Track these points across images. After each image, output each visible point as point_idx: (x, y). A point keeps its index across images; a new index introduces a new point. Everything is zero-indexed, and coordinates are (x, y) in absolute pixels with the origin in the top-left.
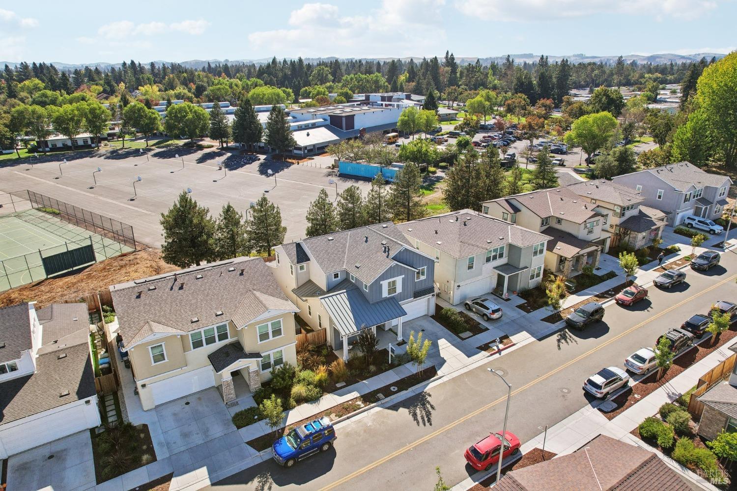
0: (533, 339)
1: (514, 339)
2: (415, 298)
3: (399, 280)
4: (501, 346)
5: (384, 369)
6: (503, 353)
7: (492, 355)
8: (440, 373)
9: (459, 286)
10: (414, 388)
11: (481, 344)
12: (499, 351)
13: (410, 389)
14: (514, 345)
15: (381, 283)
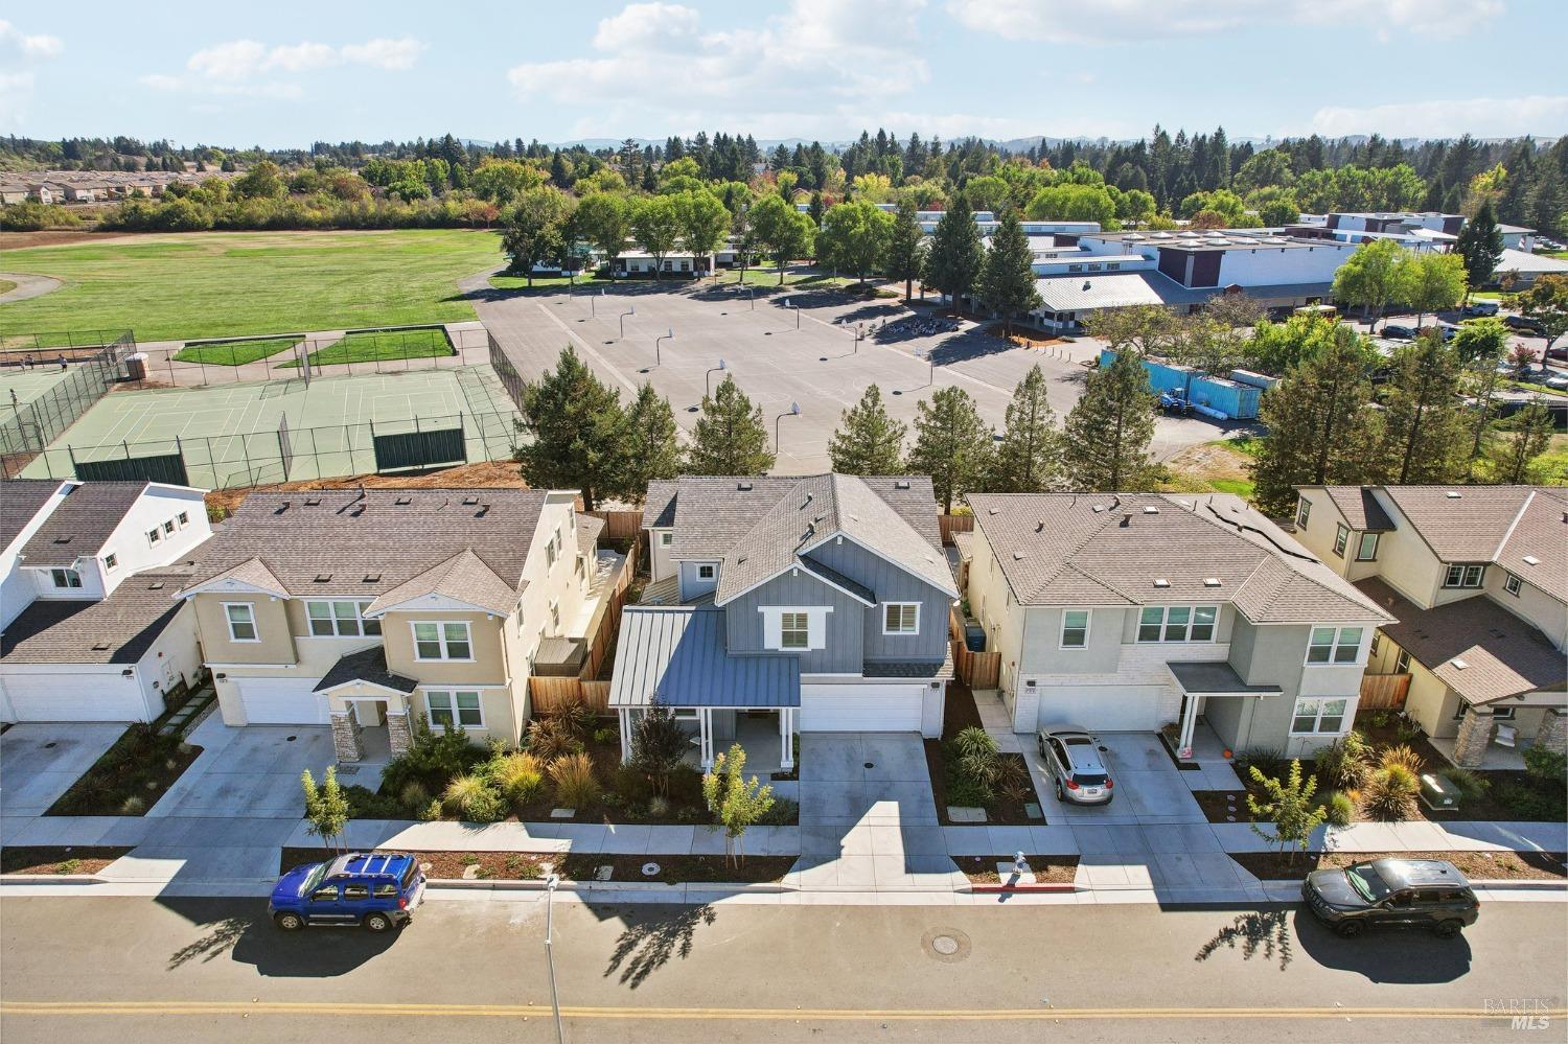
0: (1151, 898)
1: (1084, 874)
2: (866, 674)
3: (817, 618)
4: (1028, 878)
5: (680, 817)
6: (1016, 899)
7: (975, 891)
8: (790, 879)
9: (1031, 683)
10: (693, 887)
11: (977, 851)
12: (1010, 889)
13: (681, 886)
14: (1072, 890)
15: (760, 609)
